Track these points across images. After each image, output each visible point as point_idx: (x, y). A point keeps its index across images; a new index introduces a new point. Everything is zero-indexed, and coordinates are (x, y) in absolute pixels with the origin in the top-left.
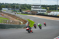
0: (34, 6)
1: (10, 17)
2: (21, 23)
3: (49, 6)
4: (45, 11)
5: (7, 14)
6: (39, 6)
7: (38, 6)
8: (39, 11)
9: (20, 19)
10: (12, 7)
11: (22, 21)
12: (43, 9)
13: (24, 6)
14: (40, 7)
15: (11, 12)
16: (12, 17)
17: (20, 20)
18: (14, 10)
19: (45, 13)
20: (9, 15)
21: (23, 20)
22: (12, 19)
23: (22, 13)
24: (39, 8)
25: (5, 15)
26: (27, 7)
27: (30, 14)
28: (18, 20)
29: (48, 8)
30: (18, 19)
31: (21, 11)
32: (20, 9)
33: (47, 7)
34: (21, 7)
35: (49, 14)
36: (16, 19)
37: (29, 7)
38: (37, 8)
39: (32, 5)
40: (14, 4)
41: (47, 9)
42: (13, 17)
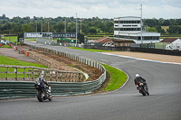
0: (122, 22)
1: (51, 60)
2: (84, 77)
3: (167, 23)
4: (157, 38)
5: (41, 49)
6: (138, 22)
7: (133, 22)
8: (139, 38)
9: (82, 65)
10: (55, 28)
11: (87, 72)
12: (150, 31)
13: (90, 25)
14: (139, 26)
15: (53, 44)
16: (54, 58)
17: (79, 68)
18: (62, 37)
19: (158, 44)
20: (48, 53)
21: (89, 67)
22: (55, 67)
23: (86, 47)
24: (139, 29)
25: (34, 54)
26: (102, 27)
27: (110, 49)
28: (75, 67)
29: (165, 28)
30: (74, 64)
31: (81, 39)
32: (79, 34)
33: (163, 25)
34: (83, 27)
35: (168, 47)
36: (69, 64)
37: (107, 26)
38: (133, 29)
39: (117, 22)
40: (60, 18)
41: (162, 32)
42: (60, 60)
